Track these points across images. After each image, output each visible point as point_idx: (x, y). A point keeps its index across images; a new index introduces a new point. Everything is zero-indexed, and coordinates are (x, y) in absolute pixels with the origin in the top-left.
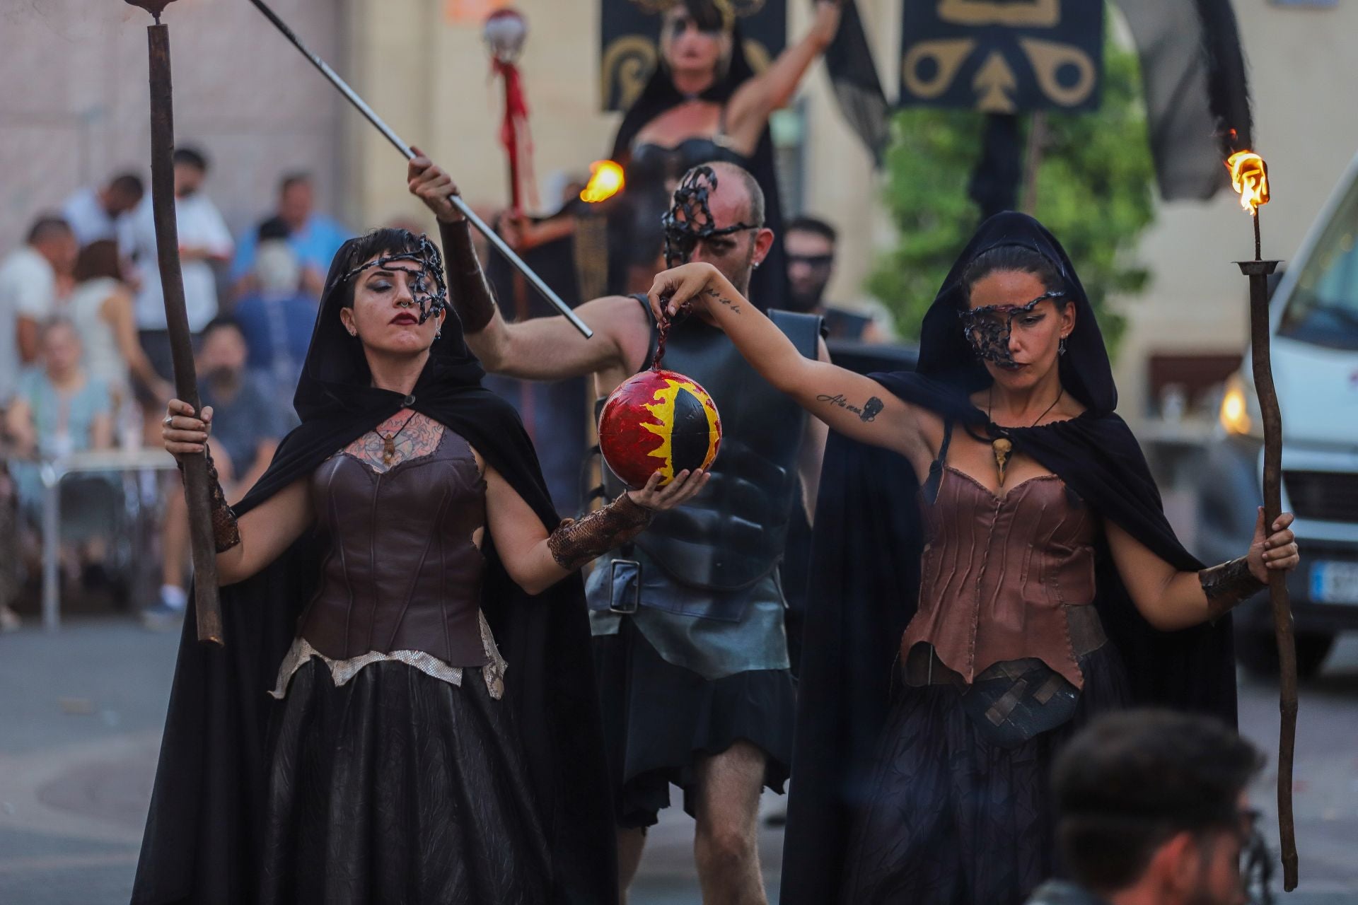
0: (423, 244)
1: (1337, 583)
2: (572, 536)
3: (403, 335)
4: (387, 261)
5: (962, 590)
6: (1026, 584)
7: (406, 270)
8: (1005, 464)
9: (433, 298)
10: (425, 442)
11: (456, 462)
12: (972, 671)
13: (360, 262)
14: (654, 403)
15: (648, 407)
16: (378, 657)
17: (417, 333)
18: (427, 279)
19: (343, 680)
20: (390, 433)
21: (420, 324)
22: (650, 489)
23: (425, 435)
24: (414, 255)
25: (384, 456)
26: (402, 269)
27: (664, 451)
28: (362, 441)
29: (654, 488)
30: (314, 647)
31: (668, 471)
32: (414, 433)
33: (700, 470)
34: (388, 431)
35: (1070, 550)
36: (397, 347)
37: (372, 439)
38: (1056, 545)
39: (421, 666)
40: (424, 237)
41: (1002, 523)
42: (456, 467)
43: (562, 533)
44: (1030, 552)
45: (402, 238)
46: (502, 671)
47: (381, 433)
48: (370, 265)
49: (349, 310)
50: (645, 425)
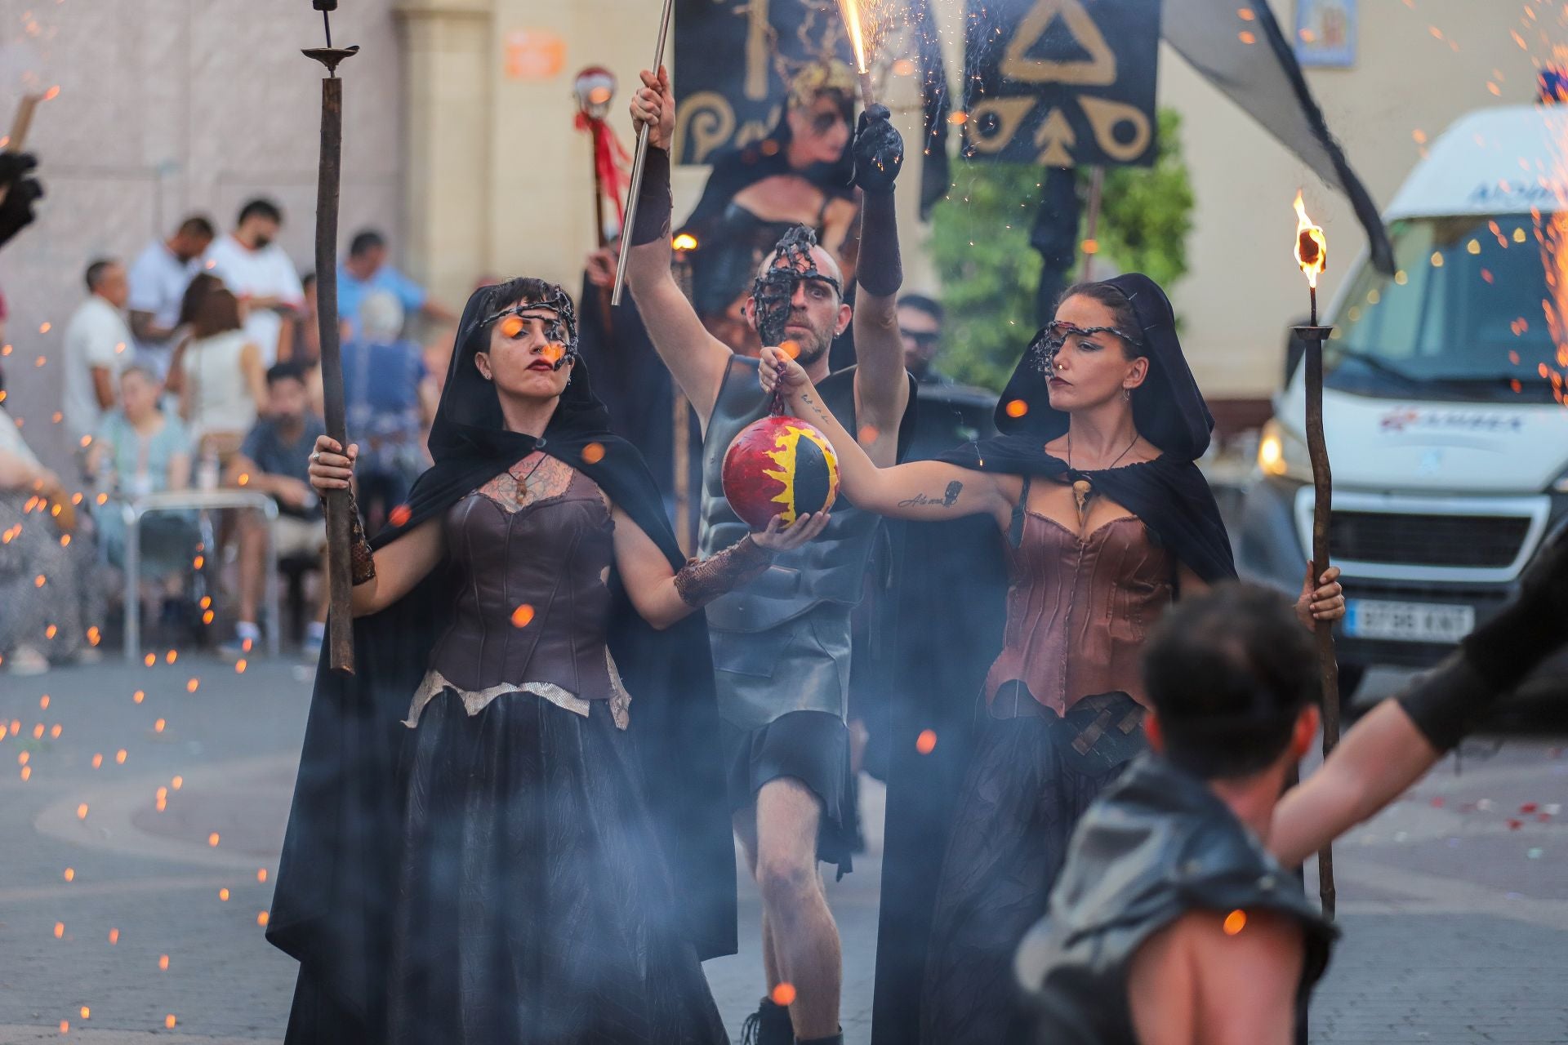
0: (558, 294)
1: (1369, 619)
2: (697, 575)
3: (539, 381)
4: (524, 309)
5: (1050, 629)
6: (1111, 622)
7: (543, 319)
8: (1084, 505)
9: (567, 346)
10: (556, 484)
11: (586, 502)
12: (1064, 706)
13: (498, 309)
14: (776, 450)
15: (770, 454)
16: (508, 688)
17: (552, 379)
18: (562, 328)
19: (475, 710)
20: (522, 474)
21: (555, 370)
22: (771, 532)
23: (555, 477)
24: (550, 304)
25: (517, 497)
26: (539, 317)
27: (787, 497)
28: (495, 482)
29: (775, 530)
30: (446, 678)
31: (790, 515)
32: (545, 474)
33: (820, 513)
34: (520, 472)
35: (1152, 586)
36: (534, 391)
37: (504, 480)
38: (1136, 582)
39: (551, 698)
40: (558, 287)
41: (1085, 563)
42: (586, 507)
43: (688, 573)
44: (1114, 590)
45: (539, 287)
46: (627, 703)
47: (514, 474)
48: (507, 312)
49: (484, 355)
50: (768, 472)
